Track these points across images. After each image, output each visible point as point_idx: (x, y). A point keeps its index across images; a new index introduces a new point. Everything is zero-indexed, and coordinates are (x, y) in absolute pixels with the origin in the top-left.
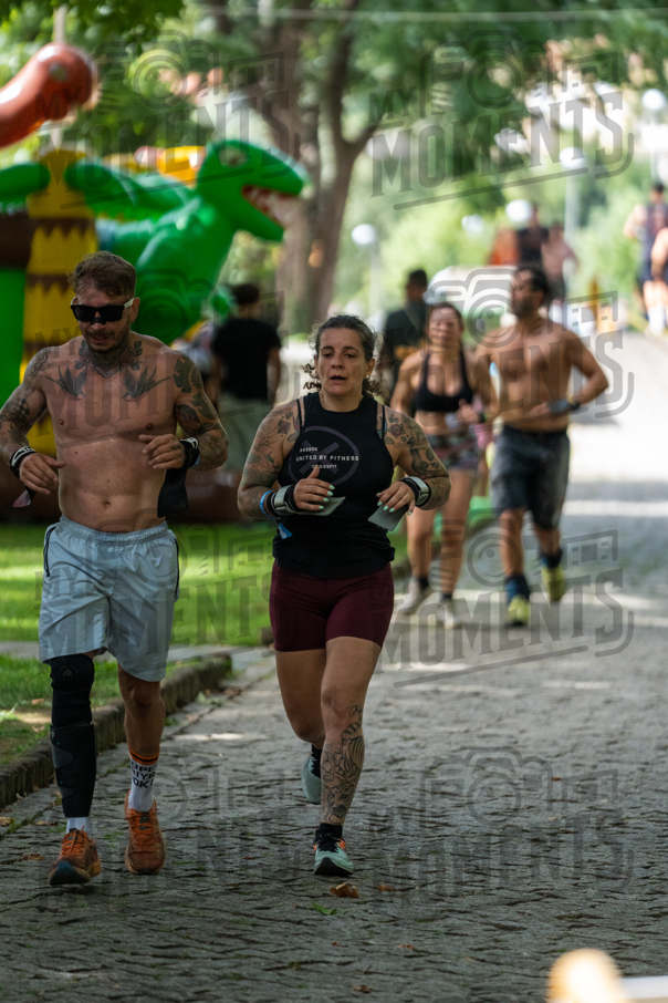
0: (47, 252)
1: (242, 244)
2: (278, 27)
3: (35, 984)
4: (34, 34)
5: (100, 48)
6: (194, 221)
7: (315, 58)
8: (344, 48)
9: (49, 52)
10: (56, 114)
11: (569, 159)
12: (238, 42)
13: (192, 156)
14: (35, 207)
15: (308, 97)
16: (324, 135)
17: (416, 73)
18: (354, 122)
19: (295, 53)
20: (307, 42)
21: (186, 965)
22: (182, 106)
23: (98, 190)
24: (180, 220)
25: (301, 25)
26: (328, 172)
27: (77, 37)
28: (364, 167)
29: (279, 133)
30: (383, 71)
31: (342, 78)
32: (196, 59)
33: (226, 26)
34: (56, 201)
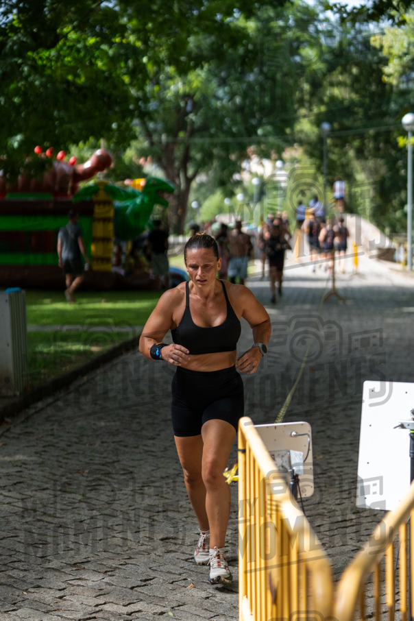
0: (98, 210)
1: (157, 208)
2: (168, 144)
3: (93, 427)
4: (95, 147)
5: (114, 151)
6: (142, 201)
7: (178, 153)
8: (187, 150)
9: (98, 152)
10: (102, 170)
11: (255, 181)
12: (156, 148)
13: (141, 182)
14: (94, 198)
15: (177, 164)
16: (182, 175)
17: (208, 157)
18: (190, 172)
19: (172, 151)
20: (176, 149)
21: (138, 420)
22: (140, 168)
23: (113, 193)
24: (138, 201)
25: (174, 143)
26: (183, 186)
27: (108, 147)
28: (194, 185)
29: (168, 175)
30: (198, 156)
31: (186, 159)
32: (143, 153)
33: (152, 144)
34: (102, 196)
